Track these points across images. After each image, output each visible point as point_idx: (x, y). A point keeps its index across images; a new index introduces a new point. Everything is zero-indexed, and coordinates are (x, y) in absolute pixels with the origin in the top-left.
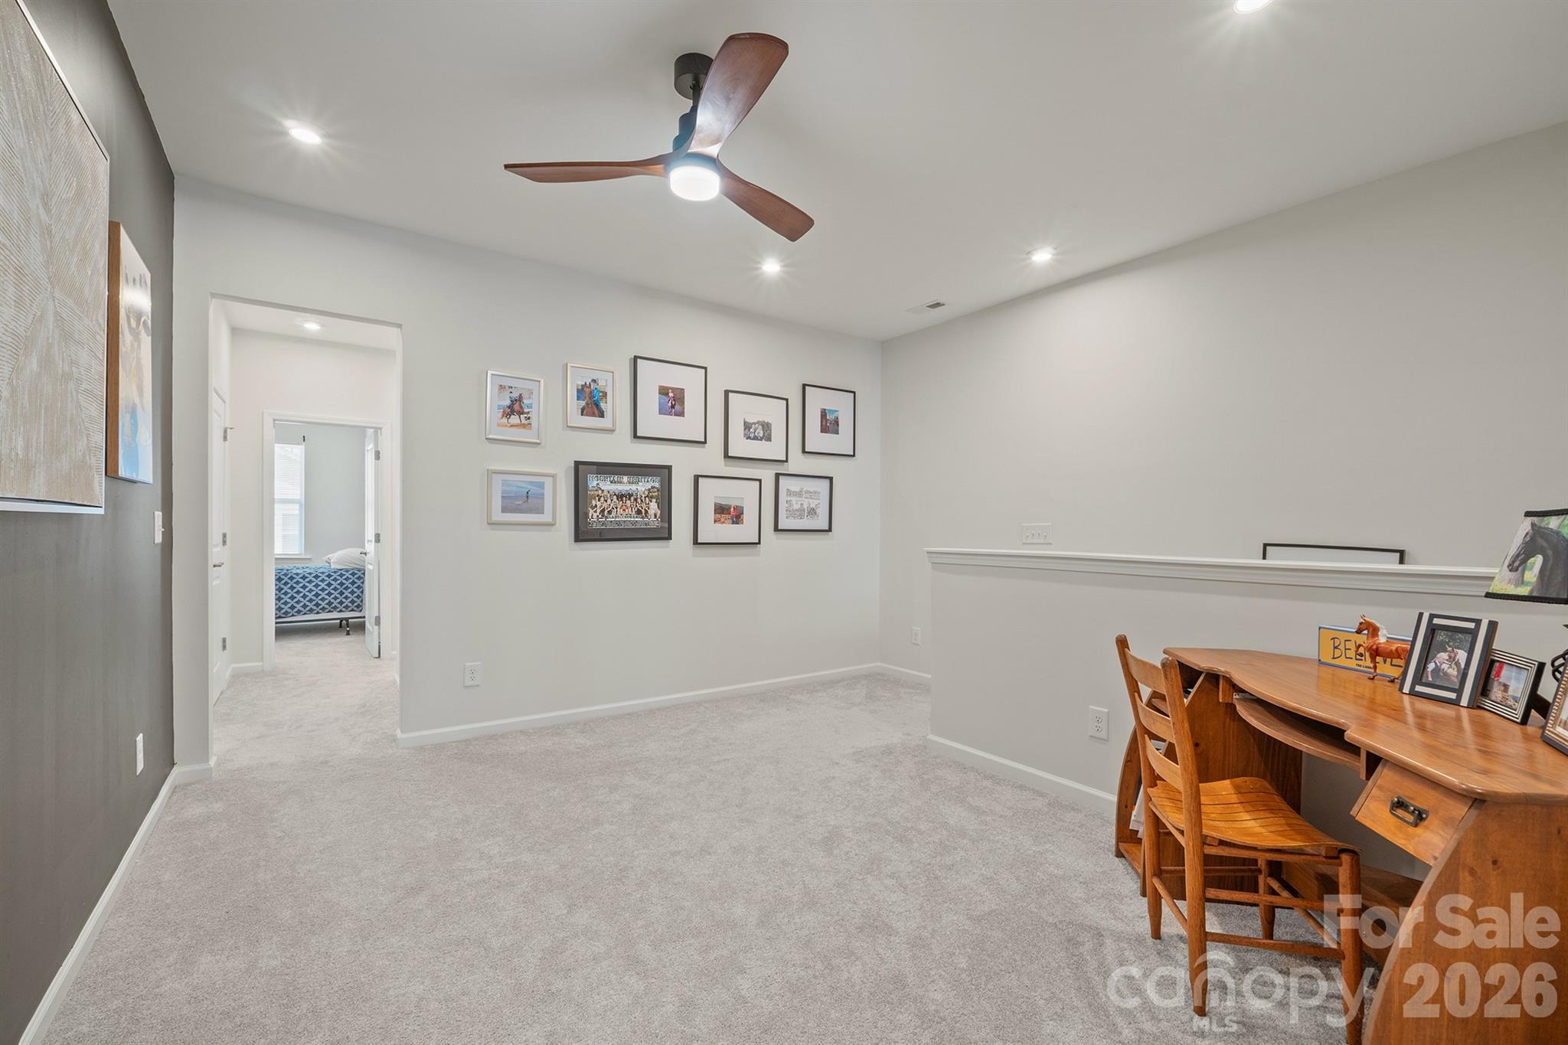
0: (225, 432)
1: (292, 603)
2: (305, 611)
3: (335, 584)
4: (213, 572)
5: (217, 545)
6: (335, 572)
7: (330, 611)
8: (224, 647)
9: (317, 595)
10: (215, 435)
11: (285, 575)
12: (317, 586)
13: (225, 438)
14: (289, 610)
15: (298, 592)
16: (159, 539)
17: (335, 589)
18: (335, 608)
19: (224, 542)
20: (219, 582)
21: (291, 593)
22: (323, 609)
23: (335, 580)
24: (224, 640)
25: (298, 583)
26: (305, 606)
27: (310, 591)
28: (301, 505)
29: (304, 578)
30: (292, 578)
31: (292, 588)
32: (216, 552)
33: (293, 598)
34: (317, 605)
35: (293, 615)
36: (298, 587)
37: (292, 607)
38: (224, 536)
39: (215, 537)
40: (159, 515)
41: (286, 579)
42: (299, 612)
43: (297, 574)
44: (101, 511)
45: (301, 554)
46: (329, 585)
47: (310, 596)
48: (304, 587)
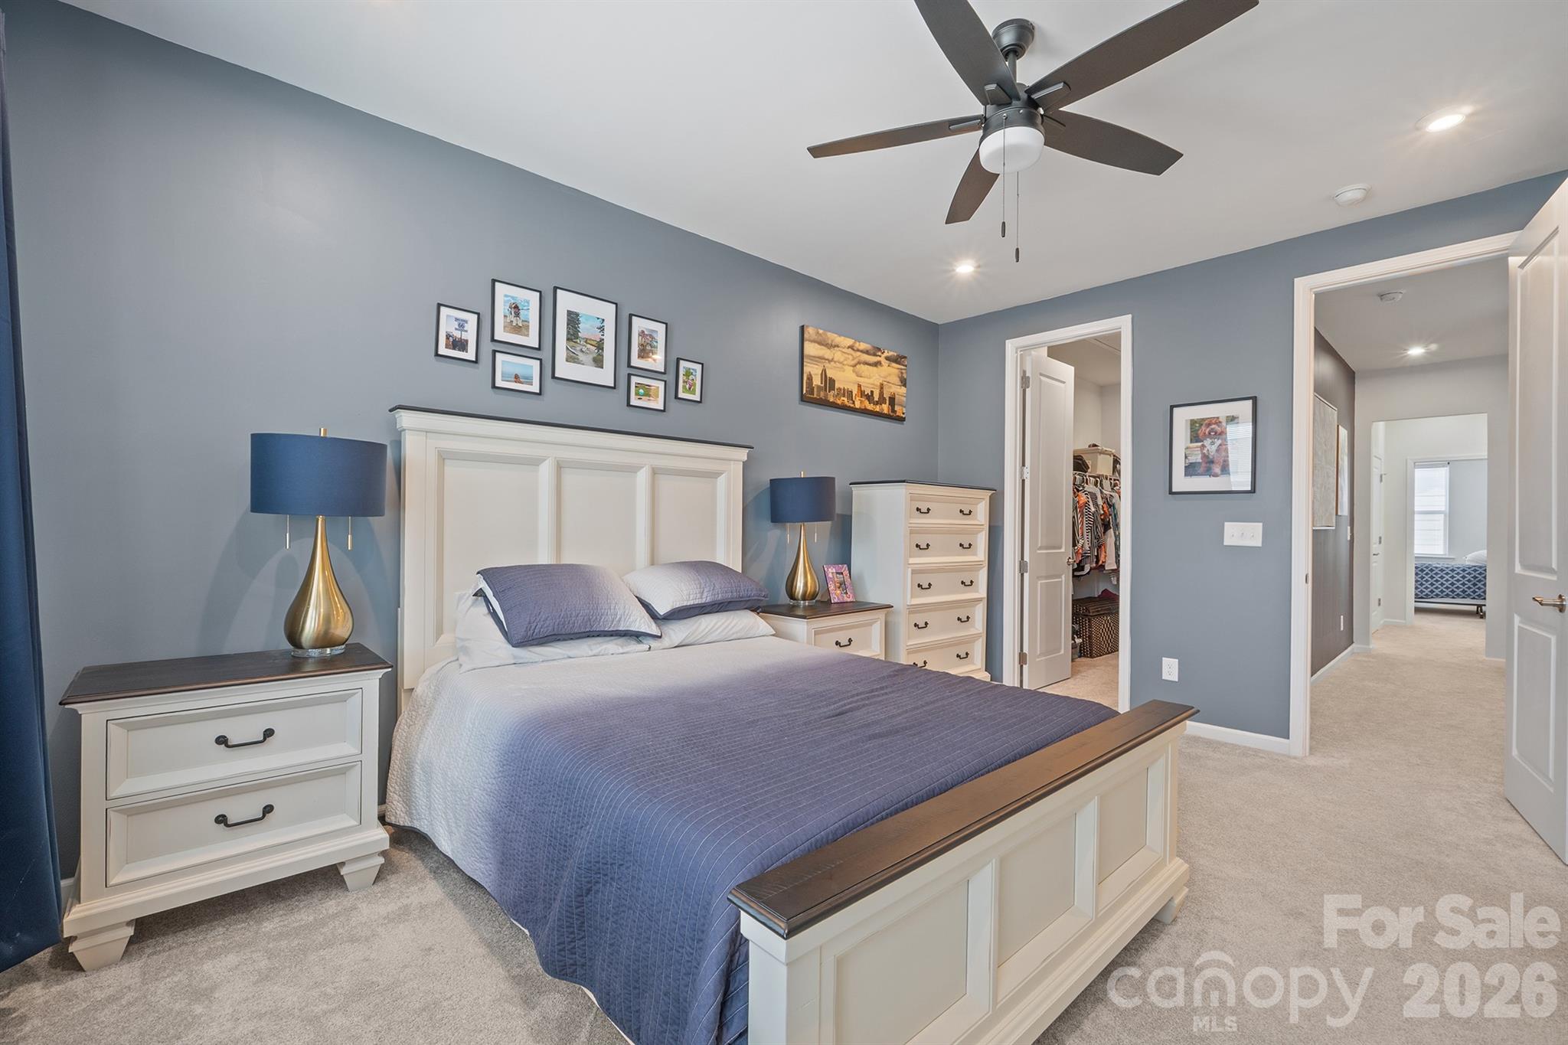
0: (1381, 476)
1: (1432, 588)
2: (1442, 595)
3: (1469, 577)
4: (1373, 558)
5: (1375, 544)
6: (1469, 568)
7: (1464, 597)
8: (1379, 604)
9: (1452, 584)
10: (1375, 479)
11: (1427, 567)
12: (1453, 577)
13: (1381, 481)
14: (1430, 593)
15: (1437, 581)
16: (1349, 538)
17: (1469, 581)
18: (1469, 595)
19: (1380, 542)
20: (1377, 565)
21: (1431, 581)
22: (1458, 595)
23: (1469, 574)
24: (1380, 600)
25: (1436, 574)
26: (1442, 591)
27: (1447, 580)
28: (1445, 516)
29: (1442, 570)
30: (1432, 570)
31: (1432, 577)
32: (1375, 547)
33: (1432, 584)
34: (1453, 591)
35: (1432, 597)
36: (1437, 577)
37: (1432, 591)
38: (1380, 538)
39: (1374, 539)
40: (1349, 528)
41: (1427, 571)
42: (1437, 595)
43: (1436, 568)
44: (1334, 528)
45: (1445, 555)
46: (1464, 577)
47: (1447, 584)
48: (1442, 577)
